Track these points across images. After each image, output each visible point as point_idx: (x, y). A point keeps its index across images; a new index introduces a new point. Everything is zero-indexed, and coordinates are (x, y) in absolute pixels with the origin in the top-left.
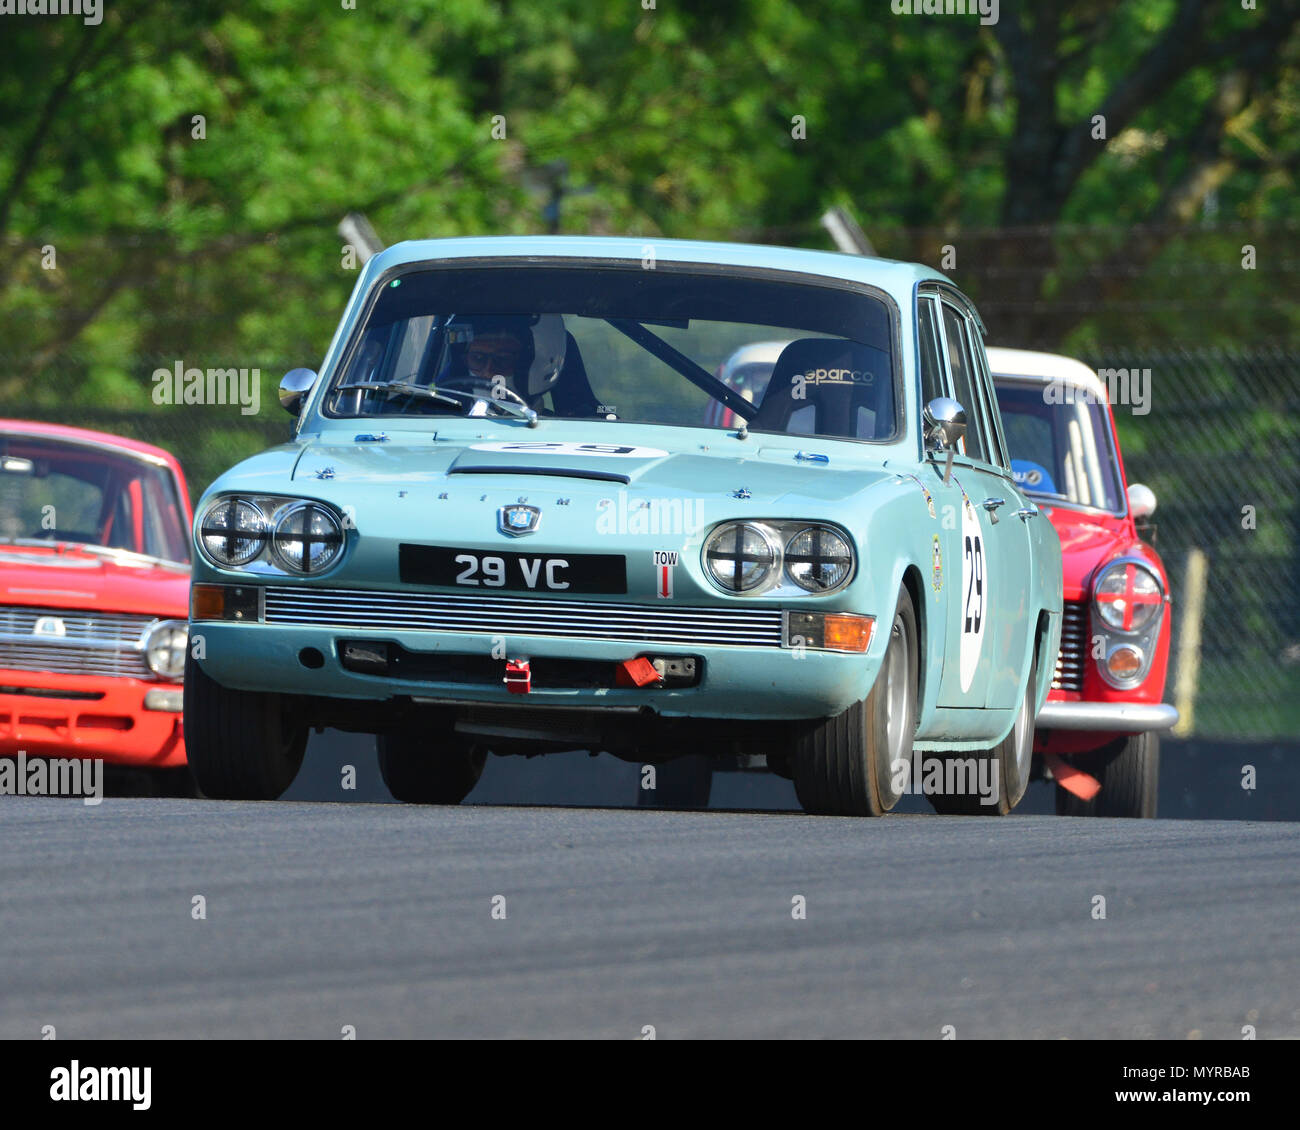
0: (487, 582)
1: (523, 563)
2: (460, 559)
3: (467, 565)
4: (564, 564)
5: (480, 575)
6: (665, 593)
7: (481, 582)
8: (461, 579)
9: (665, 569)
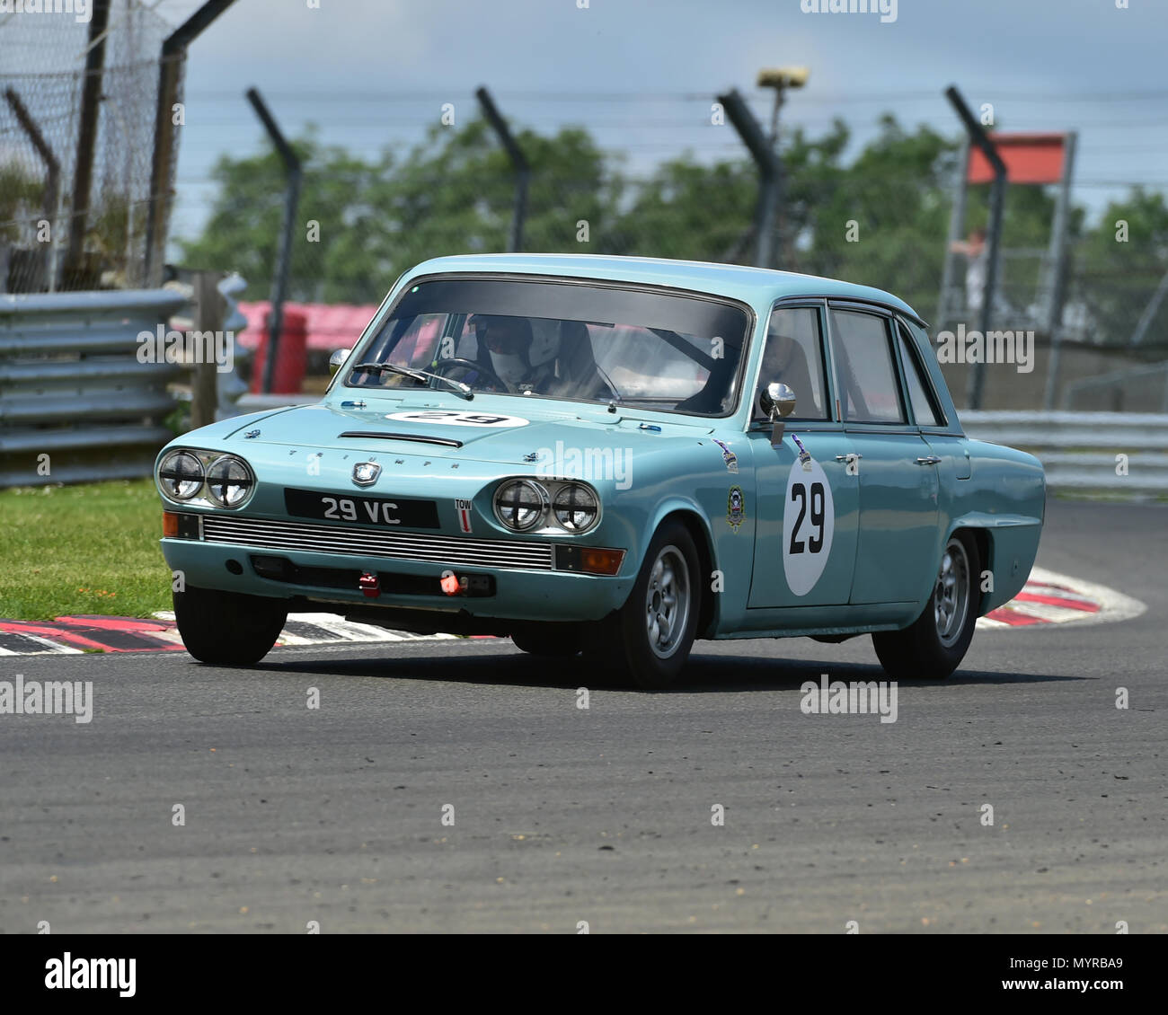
0: (345, 517)
1: (367, 504)
2: (325, 500)
3: (330, 505)
4: (394, 506)
5: (339, 512)
6: (466, 529)
7: (341, 517)
8: (328, 514)
9: (464, 512)
